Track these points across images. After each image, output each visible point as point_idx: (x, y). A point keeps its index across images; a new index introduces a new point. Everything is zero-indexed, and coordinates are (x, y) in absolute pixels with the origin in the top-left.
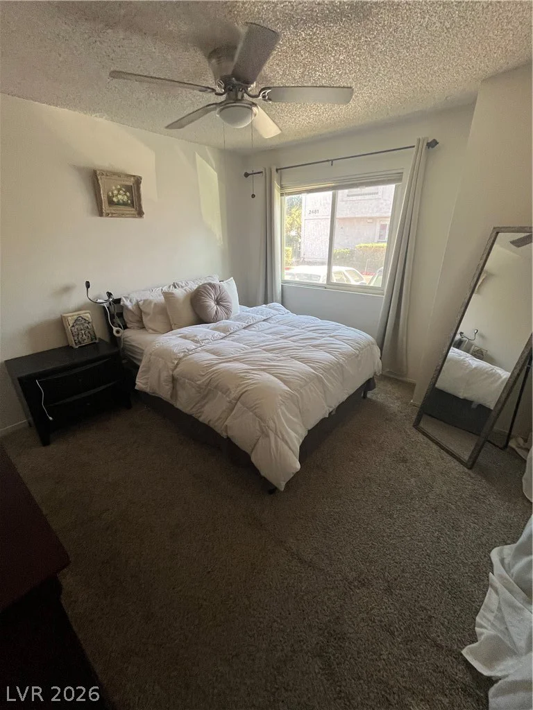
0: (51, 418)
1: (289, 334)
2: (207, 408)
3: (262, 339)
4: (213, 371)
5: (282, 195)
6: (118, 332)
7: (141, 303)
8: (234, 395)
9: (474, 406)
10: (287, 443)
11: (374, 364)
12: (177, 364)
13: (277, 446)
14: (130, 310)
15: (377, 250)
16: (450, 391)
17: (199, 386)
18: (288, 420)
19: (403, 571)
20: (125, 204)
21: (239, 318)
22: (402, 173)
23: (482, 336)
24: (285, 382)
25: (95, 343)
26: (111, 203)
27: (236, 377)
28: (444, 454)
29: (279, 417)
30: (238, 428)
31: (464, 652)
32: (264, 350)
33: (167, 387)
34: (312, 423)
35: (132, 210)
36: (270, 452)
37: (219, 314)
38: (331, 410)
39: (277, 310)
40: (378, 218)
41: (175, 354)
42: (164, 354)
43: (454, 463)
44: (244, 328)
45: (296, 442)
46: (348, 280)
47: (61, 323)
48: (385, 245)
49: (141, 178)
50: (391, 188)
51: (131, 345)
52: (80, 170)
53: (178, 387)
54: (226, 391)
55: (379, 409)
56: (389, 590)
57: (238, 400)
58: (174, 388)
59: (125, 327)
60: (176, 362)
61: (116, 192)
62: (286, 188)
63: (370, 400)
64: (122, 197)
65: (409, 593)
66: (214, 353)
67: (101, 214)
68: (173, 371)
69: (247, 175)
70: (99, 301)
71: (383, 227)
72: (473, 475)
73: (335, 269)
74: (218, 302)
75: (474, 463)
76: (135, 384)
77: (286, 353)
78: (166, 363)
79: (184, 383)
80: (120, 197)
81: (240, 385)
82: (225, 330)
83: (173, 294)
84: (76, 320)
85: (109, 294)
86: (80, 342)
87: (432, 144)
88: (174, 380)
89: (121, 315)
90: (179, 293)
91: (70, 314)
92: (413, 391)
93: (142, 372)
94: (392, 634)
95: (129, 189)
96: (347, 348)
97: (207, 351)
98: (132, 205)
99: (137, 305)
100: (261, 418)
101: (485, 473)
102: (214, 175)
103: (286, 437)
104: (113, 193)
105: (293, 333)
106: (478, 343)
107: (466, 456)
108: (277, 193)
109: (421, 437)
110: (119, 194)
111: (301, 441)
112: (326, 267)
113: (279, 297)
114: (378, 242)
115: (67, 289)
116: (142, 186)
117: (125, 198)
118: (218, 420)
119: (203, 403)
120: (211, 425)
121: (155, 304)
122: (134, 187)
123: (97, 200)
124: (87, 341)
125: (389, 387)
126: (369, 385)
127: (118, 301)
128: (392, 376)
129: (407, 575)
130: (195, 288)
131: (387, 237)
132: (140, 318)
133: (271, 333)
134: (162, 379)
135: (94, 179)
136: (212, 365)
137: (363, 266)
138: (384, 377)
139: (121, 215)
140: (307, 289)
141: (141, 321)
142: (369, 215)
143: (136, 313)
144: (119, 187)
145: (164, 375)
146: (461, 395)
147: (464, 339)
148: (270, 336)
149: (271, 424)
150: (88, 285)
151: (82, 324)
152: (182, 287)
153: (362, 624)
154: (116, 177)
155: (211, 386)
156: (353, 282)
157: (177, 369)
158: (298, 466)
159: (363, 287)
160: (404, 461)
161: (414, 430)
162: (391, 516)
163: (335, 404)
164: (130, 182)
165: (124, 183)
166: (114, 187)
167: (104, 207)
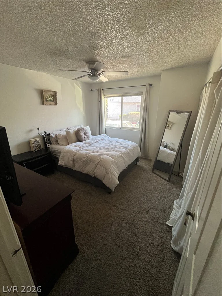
1: (110, 144)
2: (87, 168)
3: (102, 146)
4: (88, 156)
5: (104, 97)
6: (49, 146)
7: (57, 135)
8: (96, 162)
9: (170, 165)
10: (114, 175)
11: (138, 153)
12: (75, 155)
13: (111, 177)
14: (53, 138)
15: (136, 114)
16: (162, 161)
17: (84, 161)
18: (114, 169)
19: (150, 209)
20: (51, 101)
21: (92, 140)
22: (143, 93)
23: (173, 144)
24: (112, 158)
25: (41, 150)
26: (47, 100)
27: (96, 157)
28: (161, 179)
29: (111, 167)
30: (98, 173)
31: (167, 223)
32: (104, 149)
33: (72, 163)
34: (121, 171)
35: (53, 103)
36: (109, 179)
37: (86, 138)
38: (126, 167)
39: (105, 136)
40: (136, 103)
41: (74, 151)
42: (69, 152)
43: (164, 181)
44: (95, 143)
45: (117, 175)
46: (127, 126)
47: (29, 143)
48: (139, 112)
49: (57, 92)
50: (140, 97)
51: (55, 150)
52: (37, 90)
53: (75, 162)
54: (93, 161)
55: (141, 168)
56: (147, 213)
57: (98, 164)
58: (74, 163)
59: (51, 144)
60: (74, 154)
61: (48, 97)
62: (106, 95)
63: (138, 165)
64: (50, 99)
65: (152, 213)
66: (87, 151)
67: (43, 104)
68: (73, 157)
69: (92, 90)
70: (42, 135)
71: (138, 106)
72: (169, 183)
73: (123, 122)
74: (85, 134)
75: (170, 180)
76: (58, 163)
77: (111, 149)
78: (71, 155)
79: (78, 160)
80: (50, 98)
81: (98, 159)
82: (88, 143)
83: (69, 131)
85: (45, 132)
86: (36, 149)
87: (151, 85)
88: (74, 160)
89: (49, 140)
90: (72, 131)
91: (32, 139)
92: (151, 162)
93: (61, 158)
94: (148, 222)
95: (53, 96)
96: (130, 147)
97: (84, 150)
98: (54, 101)
99: (56, 136)
100: (106, 168)
101: (173, 183)
102: (81, 90)
103: (114, 174)
104: (47, 97)
105: (112, 143)
106: (172, 146)
107: (167, 179)
108: (103, 97)
109: (154, 175)
110: (49, 97)
111: (118, 175)
112: (120, 121)
113: (104, 132)
114: (137, 111)
115: (31, 131)
116: (57, 95)
118: (91, 171)
119: (85, 167)
120: (88, 174)
121: (62, 135)
122: (54, 95)
123: (42, 100)
124: (38, 149)
125: (144, 161)
126: (137, 160)
127: (49, 134)
128: (144, 157)
129: (152, 209)
130: (77, 130)
131: (140, 109)
132: (57, 140)
133: (104, 144)
134: (69, 160)
135: (41, 93)
136: (88, 154)
137: (132, 121)
138: (142, 158)
139: (50, 105)
140: (114, 129)
141: (57, 141)
142: (133, 102)
143: (55, 138)
144: (49, 95)
145: (70, 159)
146: (166, 162)
147: (168, 145)
148: (105, 145)
149: (109, 170)
150: (38, 129)
151: (36, 143)
152: (71, 129)
153: (140, 221)
154: (49, 92)
155: (88, 160)
156: (129, 126)
157: (75, 157)
158: (118, 182)
159: (133, 128)
160: (149, 181)
161: (152, 173)
162: (146, 196)
163: (127, 165)
165: (51, 94)
166: (48, 95)
167: (44, 102)
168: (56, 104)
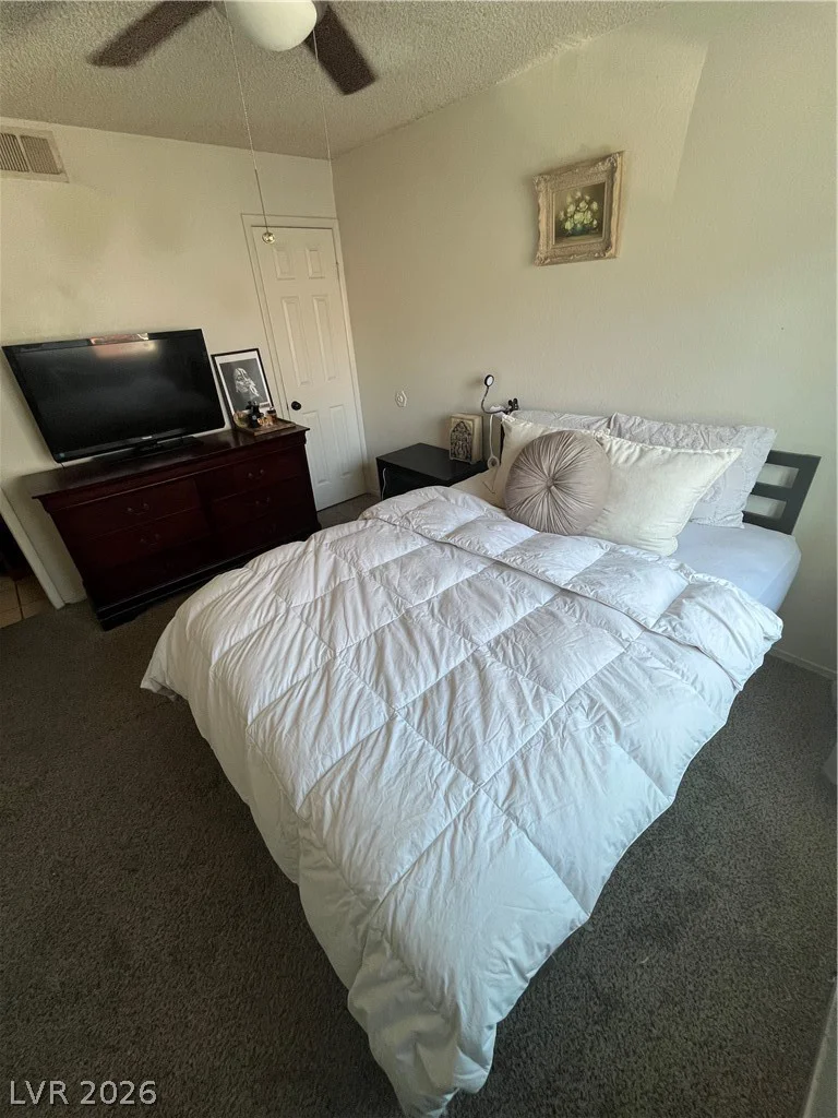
20: (585, 230)
26: (560, 235)
61: (571, 209)
74: (554, 482)
80: (578, 217)
85: (515, 404)
95: (596, 192)
98: (597, 230)
110: (577, 210)
117: (588, 218)
144: (579, 194)
165: (588, 183)
166: (569, 200)
167: (542, 248)
168: (607, 246)
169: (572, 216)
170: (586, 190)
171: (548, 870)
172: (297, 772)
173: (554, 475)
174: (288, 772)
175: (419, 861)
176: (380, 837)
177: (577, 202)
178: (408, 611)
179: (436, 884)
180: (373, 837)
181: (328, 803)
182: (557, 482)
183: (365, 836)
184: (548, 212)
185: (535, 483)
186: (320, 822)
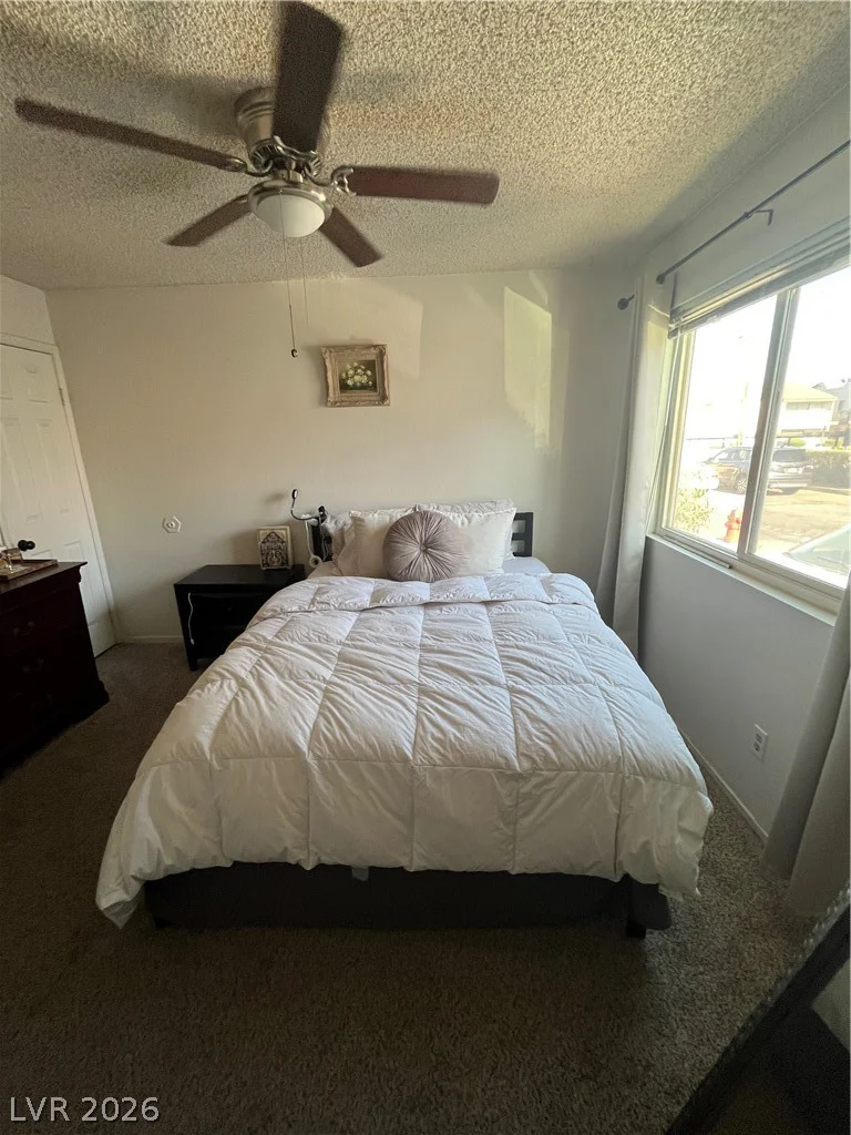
0: (192, 641)
6: (316, 561)
20: (363, 387)
25: (286, 569)
26: (344, 387)
35: (373, 395)
47: (253, 536)
49: (385, 347)
61: (351, 372)
64: (361, 379)
67: (325, 403)
69: (623, 304)
74: (425, 546)
80: (357, 378)
84: (269, 535)
85: (322, 508)
86: (267, 564)
95: (370, 365)
98: (374, 387)
104: (347, 375)
110: (356, 374)
116: (385, 358)
117: (364, 380)
122: (376, 362)
124: (276, 565)
139: (354, 403)
144: (356, 364)
150: (295, 494)
151: (275, 543)
164: (372, 355)
165: (363, 358)
166: (349, 367)
167: (331, 394)
168: (383, 398)
169: (352, 377)
170: (361, 363)
171: (647, 699)
172: (499, 747)
173: (426, 541)
174: (491, 753)
175: (615, 723)
176: (590, 728)
177: (355, 369)
178: (421, 645)
179: (633, 726)
180: (587, 731)
181: (541, 743)
182: (428, 546)
183: (583, 735)
184: (333, 371)
185: (412, 551)
186: (547, 757)
